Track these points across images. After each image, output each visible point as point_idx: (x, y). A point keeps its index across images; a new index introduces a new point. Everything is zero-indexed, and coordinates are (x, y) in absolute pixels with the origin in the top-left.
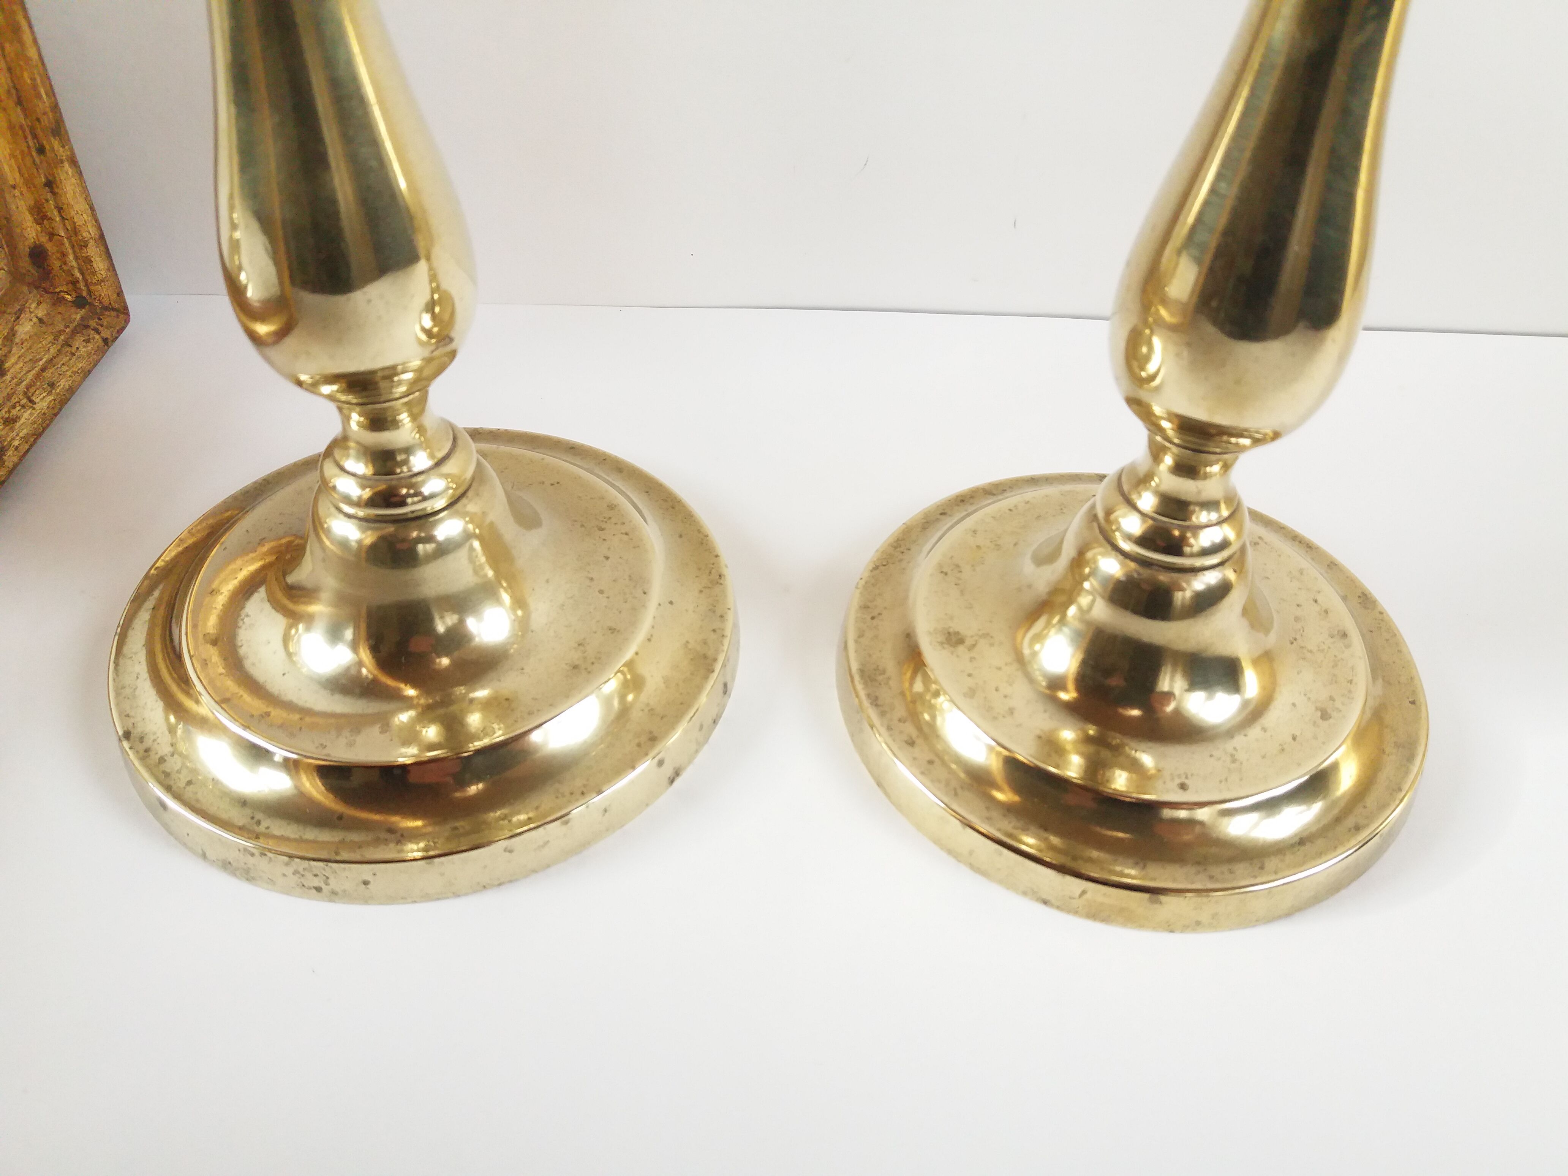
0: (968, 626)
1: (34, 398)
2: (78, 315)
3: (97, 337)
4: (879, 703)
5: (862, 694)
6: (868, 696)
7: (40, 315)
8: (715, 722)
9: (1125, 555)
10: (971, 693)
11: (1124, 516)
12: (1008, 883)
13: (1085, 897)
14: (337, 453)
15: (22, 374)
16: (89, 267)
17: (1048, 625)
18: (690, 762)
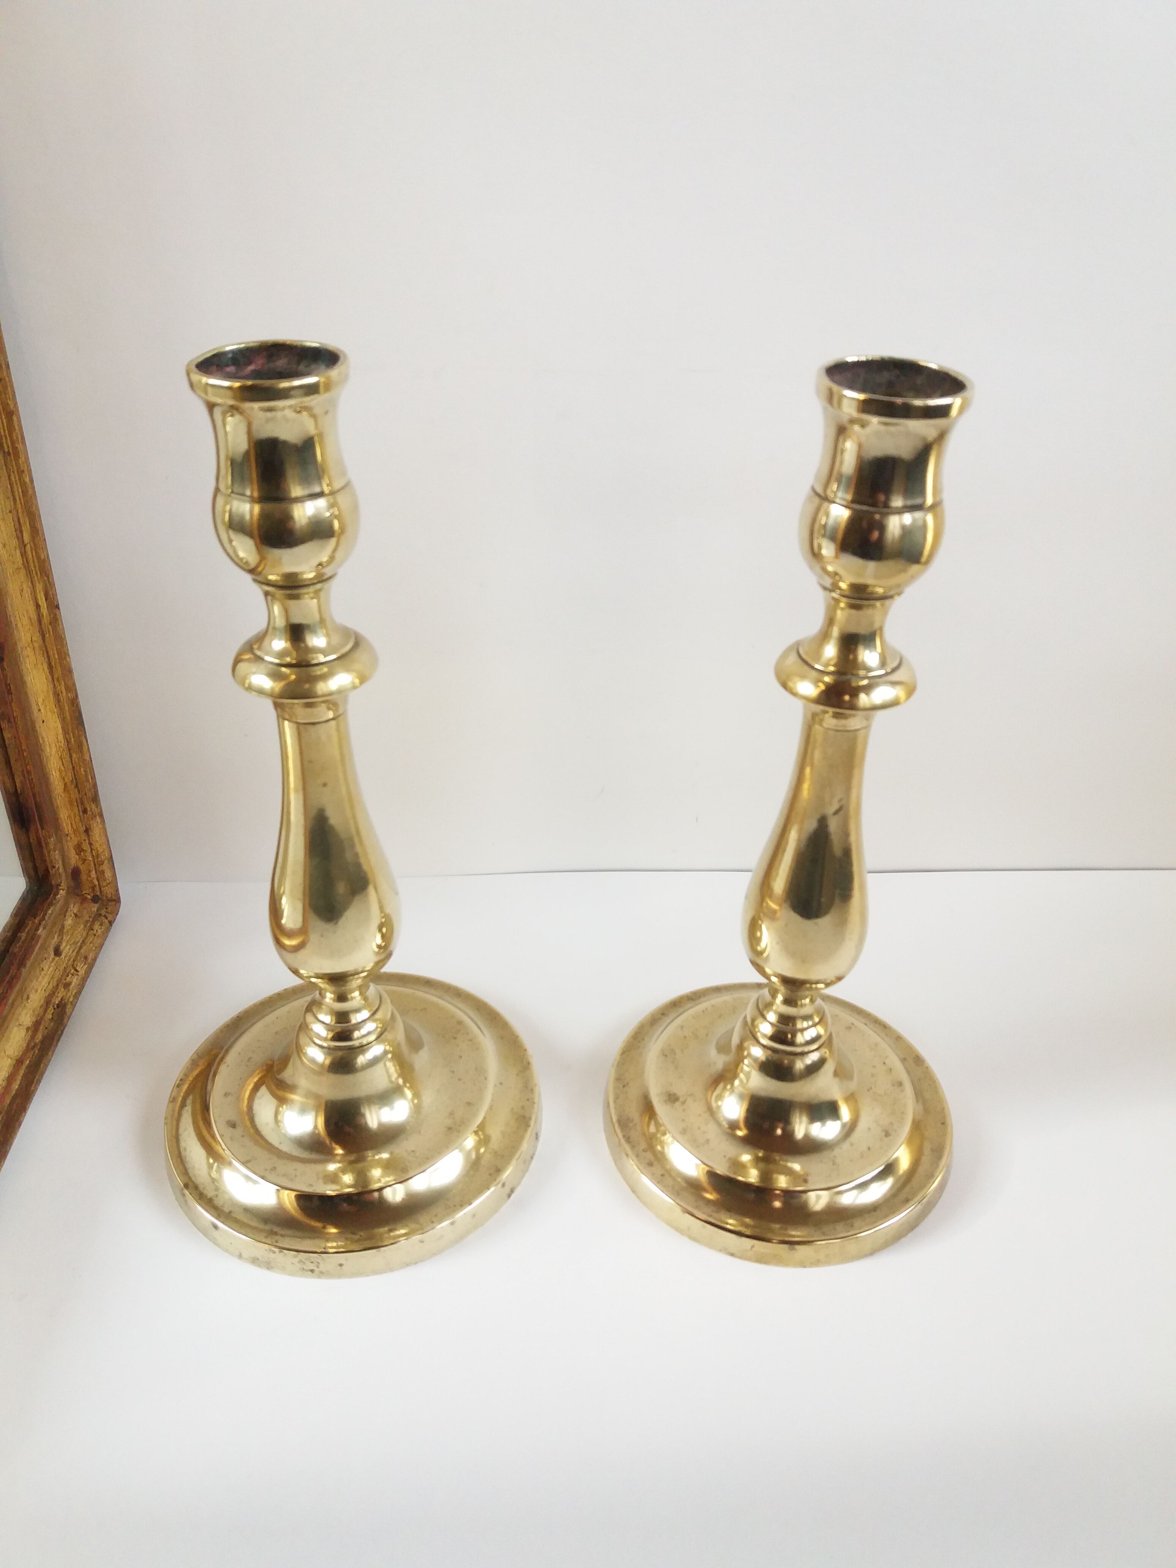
0: (680, 1089)
1: (77, 968)
2: (95, 908)
3: (106, 921)
4: (631, 1140)
5: (620, 1135)
6: (624, 1136)
7: (75, 912)
8: (532, 1158)
9: (764, 1046)
10: (684, 1132)
11: (761, 1023)
12: (710, 1245)
13: (754, 1249)
14: (315, 1009)
15: (70, 953)
16: (102, 876)
17: (725, 1088)
18: (519, 1184)
